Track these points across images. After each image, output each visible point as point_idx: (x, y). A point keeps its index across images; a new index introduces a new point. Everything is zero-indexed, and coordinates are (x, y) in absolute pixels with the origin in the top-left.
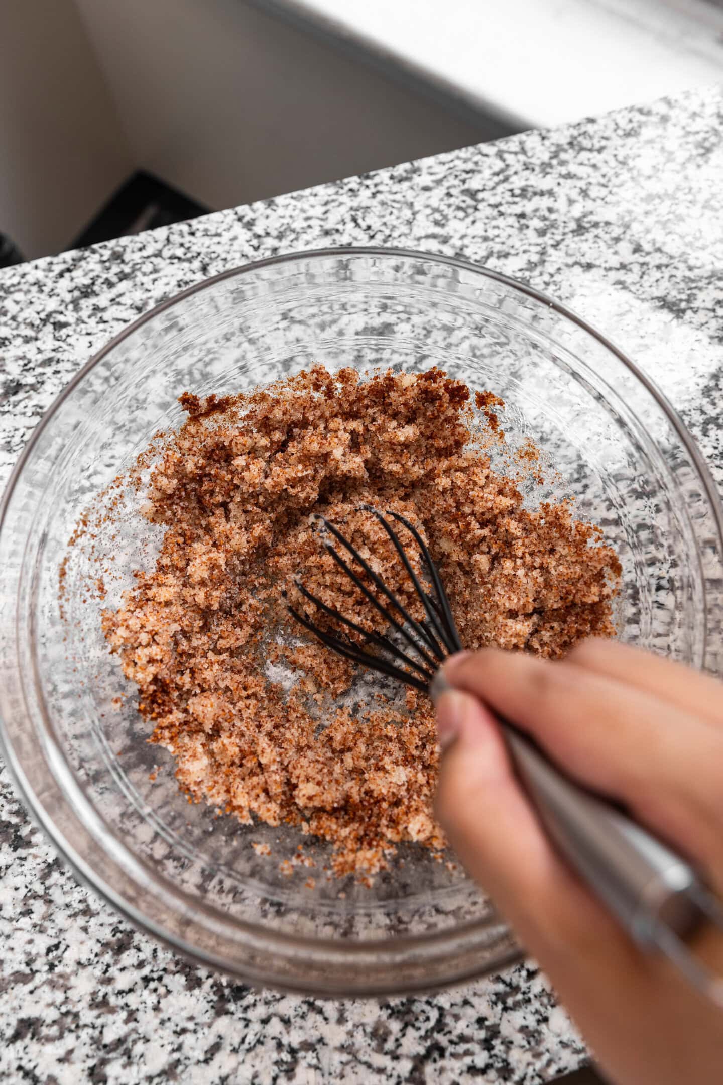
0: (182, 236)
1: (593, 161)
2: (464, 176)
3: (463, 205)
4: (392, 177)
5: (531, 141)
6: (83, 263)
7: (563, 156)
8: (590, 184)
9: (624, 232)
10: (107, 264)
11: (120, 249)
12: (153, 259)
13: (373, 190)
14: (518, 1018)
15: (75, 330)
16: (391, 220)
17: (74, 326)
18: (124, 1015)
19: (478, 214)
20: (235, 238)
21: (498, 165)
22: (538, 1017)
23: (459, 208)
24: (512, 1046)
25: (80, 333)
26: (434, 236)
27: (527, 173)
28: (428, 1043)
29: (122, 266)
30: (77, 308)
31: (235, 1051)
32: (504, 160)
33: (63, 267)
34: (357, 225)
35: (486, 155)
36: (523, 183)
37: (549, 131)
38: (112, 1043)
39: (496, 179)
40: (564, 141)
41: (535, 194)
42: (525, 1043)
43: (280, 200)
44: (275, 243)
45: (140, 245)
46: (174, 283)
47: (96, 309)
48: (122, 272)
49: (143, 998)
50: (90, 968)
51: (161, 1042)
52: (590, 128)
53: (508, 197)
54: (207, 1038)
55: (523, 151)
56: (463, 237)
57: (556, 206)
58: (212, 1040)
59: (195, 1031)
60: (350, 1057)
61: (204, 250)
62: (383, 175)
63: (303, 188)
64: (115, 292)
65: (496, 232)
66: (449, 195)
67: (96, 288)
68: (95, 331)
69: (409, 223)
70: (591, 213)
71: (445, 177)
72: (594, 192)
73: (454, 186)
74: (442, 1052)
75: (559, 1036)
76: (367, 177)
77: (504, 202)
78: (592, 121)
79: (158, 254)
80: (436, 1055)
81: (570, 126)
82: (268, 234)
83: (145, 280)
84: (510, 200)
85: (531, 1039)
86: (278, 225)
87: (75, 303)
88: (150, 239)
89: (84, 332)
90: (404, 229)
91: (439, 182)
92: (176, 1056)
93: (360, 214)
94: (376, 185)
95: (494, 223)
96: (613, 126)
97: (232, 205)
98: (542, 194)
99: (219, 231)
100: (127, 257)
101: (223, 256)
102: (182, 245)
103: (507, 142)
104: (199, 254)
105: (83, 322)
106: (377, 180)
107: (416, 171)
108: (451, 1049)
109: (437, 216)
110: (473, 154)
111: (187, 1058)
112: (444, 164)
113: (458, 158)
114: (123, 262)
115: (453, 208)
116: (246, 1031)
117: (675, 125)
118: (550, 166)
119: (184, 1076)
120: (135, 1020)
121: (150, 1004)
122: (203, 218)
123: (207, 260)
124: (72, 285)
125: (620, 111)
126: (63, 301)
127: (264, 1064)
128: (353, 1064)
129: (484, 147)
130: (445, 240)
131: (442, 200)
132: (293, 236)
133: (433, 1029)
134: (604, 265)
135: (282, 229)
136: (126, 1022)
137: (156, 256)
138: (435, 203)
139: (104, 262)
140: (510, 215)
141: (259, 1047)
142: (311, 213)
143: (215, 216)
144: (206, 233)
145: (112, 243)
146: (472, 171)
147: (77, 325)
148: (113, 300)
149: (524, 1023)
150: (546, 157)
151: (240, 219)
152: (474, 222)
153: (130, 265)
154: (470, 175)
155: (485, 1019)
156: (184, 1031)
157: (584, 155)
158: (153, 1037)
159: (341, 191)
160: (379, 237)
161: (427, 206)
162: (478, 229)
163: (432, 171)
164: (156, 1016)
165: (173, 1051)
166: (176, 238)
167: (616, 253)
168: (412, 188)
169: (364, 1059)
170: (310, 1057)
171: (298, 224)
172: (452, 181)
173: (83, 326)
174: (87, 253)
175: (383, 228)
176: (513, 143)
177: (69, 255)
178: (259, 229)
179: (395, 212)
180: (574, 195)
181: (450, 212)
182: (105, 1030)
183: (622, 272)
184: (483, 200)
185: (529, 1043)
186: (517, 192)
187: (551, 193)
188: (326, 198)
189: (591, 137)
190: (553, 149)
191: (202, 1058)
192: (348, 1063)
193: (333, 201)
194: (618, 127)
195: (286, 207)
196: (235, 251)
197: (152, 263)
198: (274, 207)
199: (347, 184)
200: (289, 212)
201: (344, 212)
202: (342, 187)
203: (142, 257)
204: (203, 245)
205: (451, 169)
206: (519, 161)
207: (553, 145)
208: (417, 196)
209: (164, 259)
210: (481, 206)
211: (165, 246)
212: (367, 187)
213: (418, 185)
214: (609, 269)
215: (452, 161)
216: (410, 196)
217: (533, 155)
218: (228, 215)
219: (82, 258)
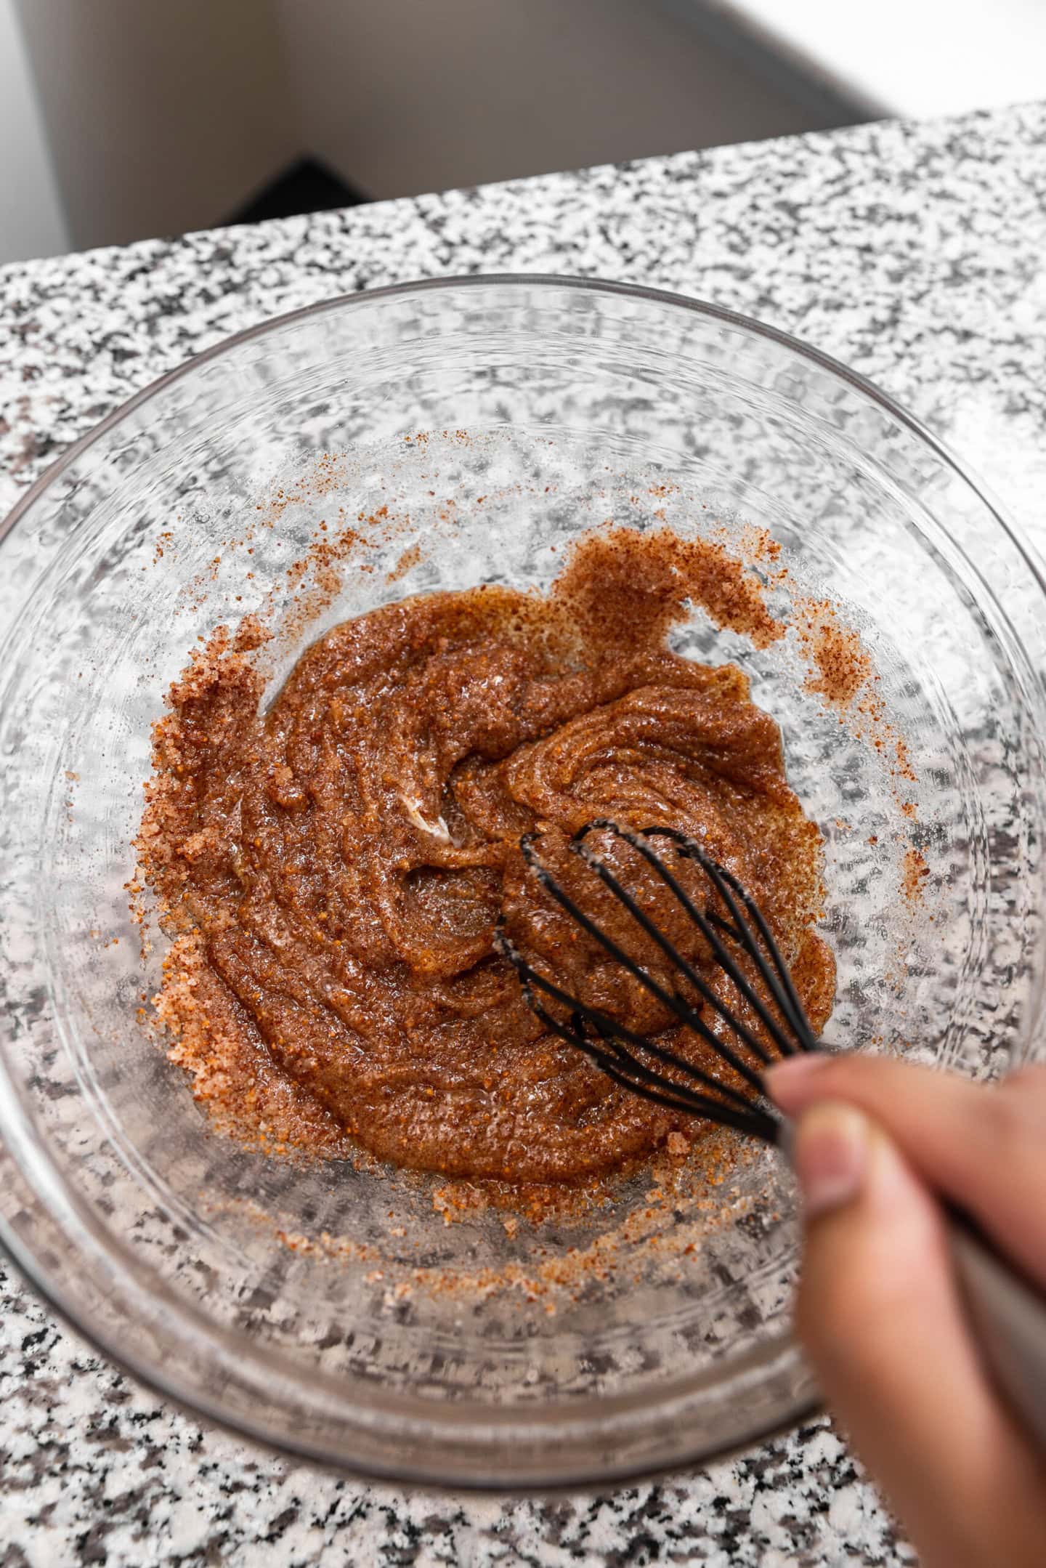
0: (328, 231)
1: (982, 177)
2: (780, 180)
3: (776, 225)
4: (667, 173)
5: (888, 136)
6: (168, 262)
7: (936, 164)
8: (974, 210)
9: (1024, 288)
10: (207, 267)
11: (227, 245)
12: (280, 265)
13: (635, 188)
14: (780, 1503)
15: (146, 365)
16: (662, 238)
17: (144, 358)
18: (141, 1454)
19: (798, 241)
20: (412, 244)
21: (835, 169)
22: (812, 1502)
23: (769, 229)
24: (768, 1547)
26: (727, 268)
27: (878, 185)
28: (633, 1533)
29: (231, 272)
30: (152, 330)
31: (319, 1525)
32: (842, 161)
33: (135, 265)
34: (608, 240)
35: (815, 152)
36: (870, 200)
37: (916, 124)
38: (118, 1499)
39: (830, 190)
40: (939, 141)
41: (889, 217)
42: (788, 1543)
43: (489, 192)
44: (475, 256)
45: (261, 242)
47: (184, 334)
48: (229, 281)
49: (175, 1429)
50: (93, 1375)
51: (199, 1502)
52: (981, 126)
53: (846, 219)
54: (275, 1502)
55: (875, 151)
56: (772, 273)
57: (920, 239)
58: (282, 1504)
59: (256, 1489)
60: (505, 1548)
61: (361, 258)
62: (653, 168)
63: (525, 174)
64: (213, 311)
65: (824, 270)
66: (755, 207)
67: (185, 302)
69: (689, 244)
70: (975, 255)
71: (750, 181)
72: (981, 223)
73: (762, 195)
74: (654, 1548)
75: (844, 1535)
76: (628, 169)
77: (839, 225)
78: (983, 115)
79: (289, 258)
80: (644, 1553)
81: (949, 120)
82: (465, 242)
83: (265, 296)
84: (850, 222)
85: (800, 1538)
86: (481, 228)
87: (151, 321)
88: (278, 233)
90: (681, 252)
91: (740, 187)
92: (222, 1526)
93: (612, 224)
94: (641, 182)
95: (822, 256)
96: (1014, 126)
97: (411, 193)
98: (900, 218)
99: (389, 230)
100: (238, 258)
101: (392, 269)
102: (327, 247)
103: (850, 135)
104: (353, 263)
105: (161, 352)
106: (642, 174)
107: (705, 165)
108: (669, 1545)
109: (734, 238)
110: (797, 149)
111: (240, 1531)
112: (748, 159)
113: (773, 152)
114: (232, 265)
115: (759, 228)
116: (339, 1493)
118: (915, 176)
119: (232, 1560)
120: (160, 1464)
121: (185, 1440)
122: (365, 209)
123: (365, 274)
124: (147, 294)
125: (1027, 104)
126: (130, 318)
127: (364, 1550)
128: (509, 1559)
129: (813, 139)
130: (744, 275)
131: (743, 214)
132: (504, 248)
133: (642, 1511)
134: (990, 335)
135: (489, 236)
136: (145, 1465)
137: (285, 260)
138: (731, 218)
139: (199, 263)
140: (849, 246)
141: (358, 1520)
142: (536, 215)
143: (384, 208)
144: (368, 232)
145: (217, 235)
146: (792, 175)
147: (151, 355)
148: (211, 323)
149: (789, 1511)
150: (909, 163)
151: (423, 215)
152: (791, 252)
153: (243, 270)
154: (789, 180)
155: (728, 1501)
156: (238, 1487)
157: (969, 167)
158: (187, 1493)
159: (585, 187)
160: (641, 262)
161: (720, 222)
162: (798, 263)
163: (730, 168)
164: (194, 1460)
165: (218, 1518)
166: (318, 236)
167: (1009, 318)
168: (697, 191)
169: (528, 1551)
170: (440, 1543)
171: (514, 231)
172: (760, 187)
173: (159, 358)
174: (176, 247)
175: (648, 248)
176: (859, 137)
177: (147, 248)
178: (451, 233)
179: (669, 226)
180: (951, 224)
181: (754, 234)
182: (109, 1477)
183: (1017, 348)
184: (806, 220)
185: (795, 1544)
186: (862, 212)
187: (913, 218)
188: (561, 196)
189: (982, 140)
190: (922, 152)
191: (264, 1532)
192: (500, 1557)
193: (573, 200)
194: (1022, 128)
195: (497, 203)
196: (412, 264)
197: (277, 270)
198: (478, 201)
199: (596, 176)
200: (502, 211)
201: (588, 218)
202: (586, 180)
203: (263, 261)
204: (361, 249)
205: (759, 168)
206: (866, 166)
207: (921, 146)
208: (704, 204)
209: (297, 266)
210: (803, 229)
211: (300, 246)
212: (627, 184)
213: (706, 188)
214: (996, 342)
215: (762, 156)
216: (693, 204)
217: (889, 159)
218: (404, 208)
219: (167, 254)
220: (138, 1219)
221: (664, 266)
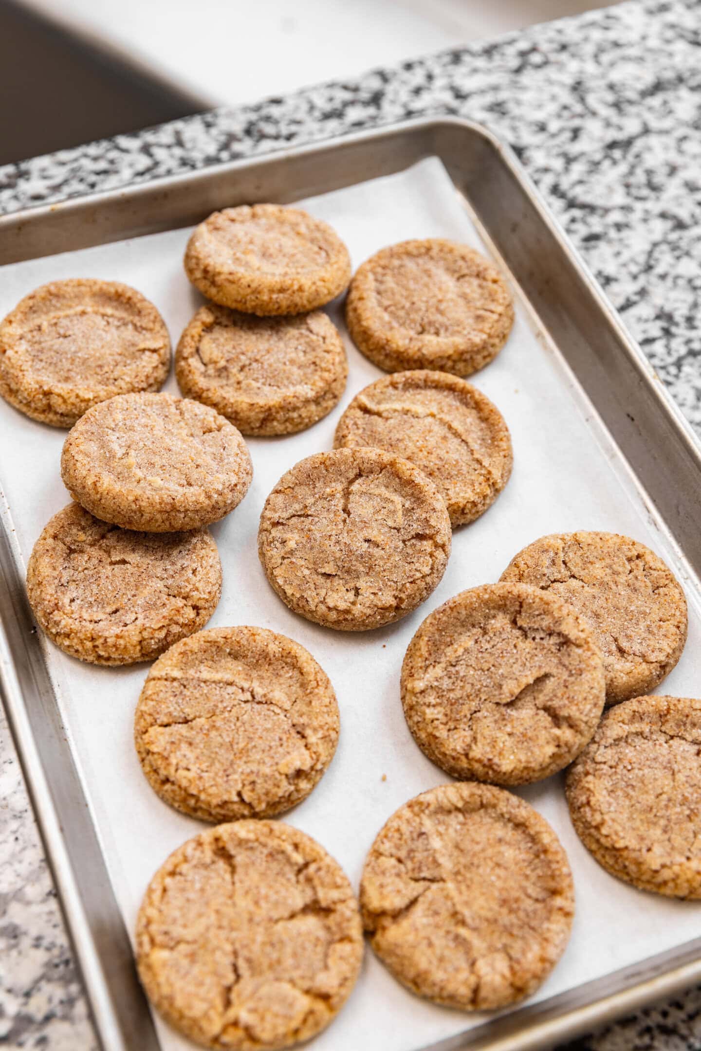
2: (93, 178)
5: (192, 129)
7: (236, 147)
21: (144, 162)
27: (184, 169)
32: (150, 155)
35: (125, 151)
37: (220, 112)
39: (140, 180)
40: (237, 127)
52: (275, 111)
55: (180, 143)
71: (66, 182)
78: (277, 101)
81: (246, 109)
91: (56, 188)
96: (305, 107)
103: (156, 131)
107: (23, 175)
110: (108, 150)
112: (63, 164)
113: (86, 156)
117: (393, 102)
118: (218, 160)
125: (315, 89)
129: (123, 141)
146: (105, 172)
150: (212, 149)
154: (102, 177)
163: (46, 174)
168: (16, 197)
172: (75, 186)
176: (164, 134)
189: (276, 122)
190: (223, 138)
194: (312, 108)
205: (73, 171)
206: (172, 156)
207: (222, 133)
213: (24, 194)
215: (76, 160)
217: (194, 148)
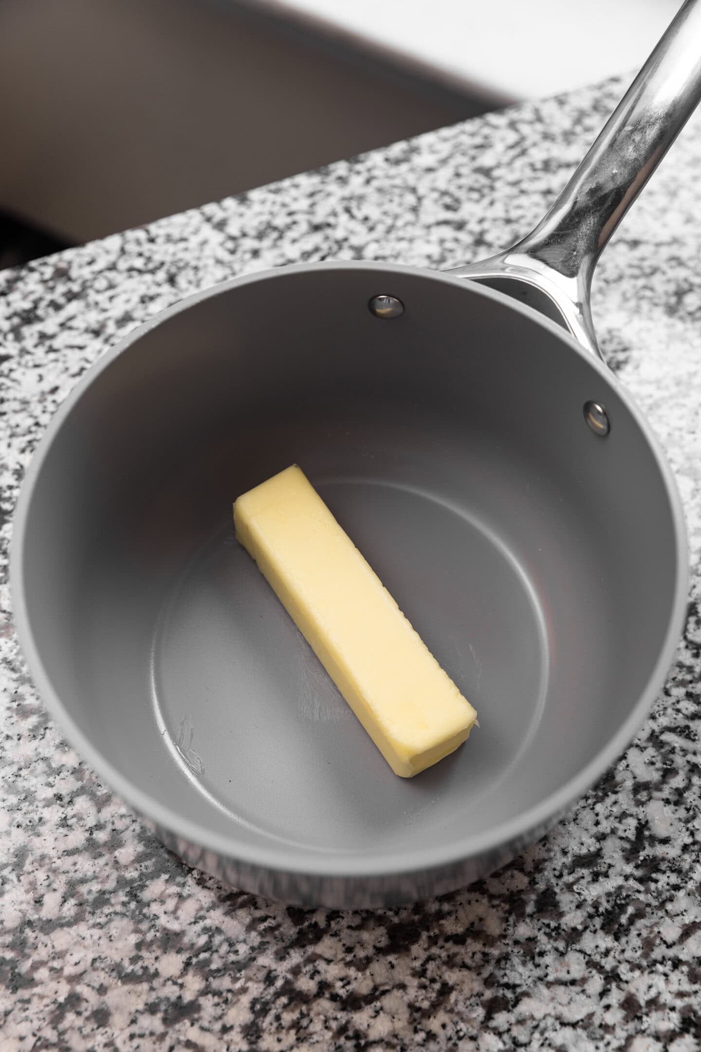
0: (138, 242)
2: (473, 152)
3: (476, 186)
4: (387, 160)
5: (547, 107)
6: (20, 285)
7: (588, 122)
10: (51, 284)
11: (63, 265)
12: (107, 273)
13: (365, 175)
15: (19, 364)
16: (393, 208)
17: (16, 359)
19: (496, 195)
20: (204, 243)
21: (512, 137)
23: (471, 189)
25: (26, 366)
26: (446, 223)
27: (547, 144)
29: (70, 285)
30: (18, 337)
34: (352, 217)
35: (495, 127)
36: (544, 156)
37: (566, 94)
39: (512, 153)
40: (585, 103)
41: (559, 166)
43: (255, 195)
44: (255, 244)
45: (87, 259)
46: (136, 299)
47: (43, 337)
48: (70, 291)
52: (615, 89)
53: (528, 172)
55: (539, 119)
56: (481, 221)
61: (168, 259)
62: (376, 158)
63: (281, 177)
64: (63, 315)
65: (520, 212)
68: (44, 361)
69: (415, 210)
71: (451, 156)
73: (461, 165)
76: (357, 161)
77: (524, 178)
78: (614, 80)
81: (591, 88)
82: (244, 235)
83: (102, 298)
84: (532, 175)
86: (255, 223)
87: (16, 331)
88: (100, 251)
89: (31, 364)
90: (409, 217)
91: (444, 162)
93: (353, 204)
94: (369, 170)
95: (516, 202)
97: (197, 203)
98: (568, 166)
99: (185, 235)
100: (74, 273)
101: (193, 263)
102: (140, 255)
104: (162, 264)
105: (28, 353)
106: (369, 164)
107: (415, 150)
109: (448, 200)
110: (481, 127)
112: (445, 140)
113: (463, 132)
114: (70, 279)
115: (465, 189)
118: (574, 133)
122: (163, 222)
123: (173, 270)
124: (9, 311)
129: (492, 118)
130: (460, 226)
131: (450, 181)
132: (275, 235)
134: (653, 241)
135: (262, 227)
137: (110, 269)
138: (442, 185)
139: (44, 282)
142: (294, 207)
143: (178, 219)
144: (169, 239)
145: (53, 259)
146: (482, 146)
147: (21, 356)
148: (62, 325)
150: (567, 124)
151: (209, 220)
153: (80, 282)
154: (480, 151)
159: (328, 180)
160: (380, 229)
161: (434, 190)
162: (498, 211)
163: (433, 149)
166: (131, 247)
167: (665, 225)
168: (412, 170)
171: (281, 221)
172: (459, 159)
173: (28, 357)
174: (24, 273)
175: (384, 218)
178: (233, 229)
179: (396, 199)
181: (461, 194)
183: (675, 246)
184: (499, 178)
186: (539, 165)
188: (310, 190)
190: (575, 114)
193: (320, 191)
195: (263, 202)
196: (208, 257)
197: (106, 278)
198: (248, 202)
199: (334, 171)
200: (268, 207)
201: (333, 202)
202: (327, 174)
203: (93, 273)
204: (166, 252)
205: (456, 146)
206: (536, 131)
207: (574, 110)
208: (419, 179)
209: (120, 272)
210: (498, 185)
211: (119, 257)
212: (358, 173)
213: (419, 166)
214: (658, 245)
215: (455, 137)
216: (411, 180)
217: (552, 123)
218: (193, 217)
219: (18, 279)
220: (132, 1017)
221: (398, 229)
